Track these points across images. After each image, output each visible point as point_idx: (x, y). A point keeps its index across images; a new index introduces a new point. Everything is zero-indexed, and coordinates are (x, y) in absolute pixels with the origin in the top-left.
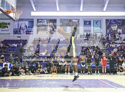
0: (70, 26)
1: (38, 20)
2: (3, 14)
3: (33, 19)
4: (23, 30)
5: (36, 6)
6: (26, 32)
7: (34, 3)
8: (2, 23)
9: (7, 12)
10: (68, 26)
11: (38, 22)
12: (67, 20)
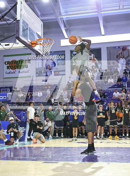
0: (123, 57)
1: (72, 52)
2: (25, 47)
3: (65, 51)
4: (50, 69)
5: (68, 29)
6: (54, 72)
7: (65, 26)
8: (19, 61)
9: (32, 44)
10: (121, 57)
11: (72, 55)
12: (119, 47)
